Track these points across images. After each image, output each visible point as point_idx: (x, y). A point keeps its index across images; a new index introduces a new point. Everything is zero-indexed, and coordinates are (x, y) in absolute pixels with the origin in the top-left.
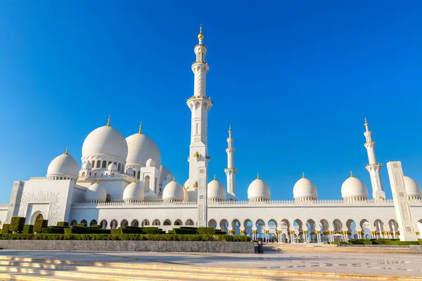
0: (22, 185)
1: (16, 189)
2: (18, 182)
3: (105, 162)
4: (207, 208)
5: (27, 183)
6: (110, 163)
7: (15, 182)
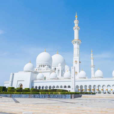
0: (13, 74)
1: (11, 76)
2: (12, 74)
3: (44, 65)
4: (75, 81)
5: (15, 74)
6: (46, 65)
7: (11, 74)
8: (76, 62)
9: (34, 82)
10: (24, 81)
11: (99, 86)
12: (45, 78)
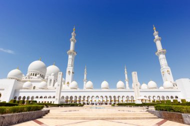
3: (36, 74)
8: (69, 72)
9: (20, 91)
10: (3, 89)
11: (88, 97)
12: (34, 88)
